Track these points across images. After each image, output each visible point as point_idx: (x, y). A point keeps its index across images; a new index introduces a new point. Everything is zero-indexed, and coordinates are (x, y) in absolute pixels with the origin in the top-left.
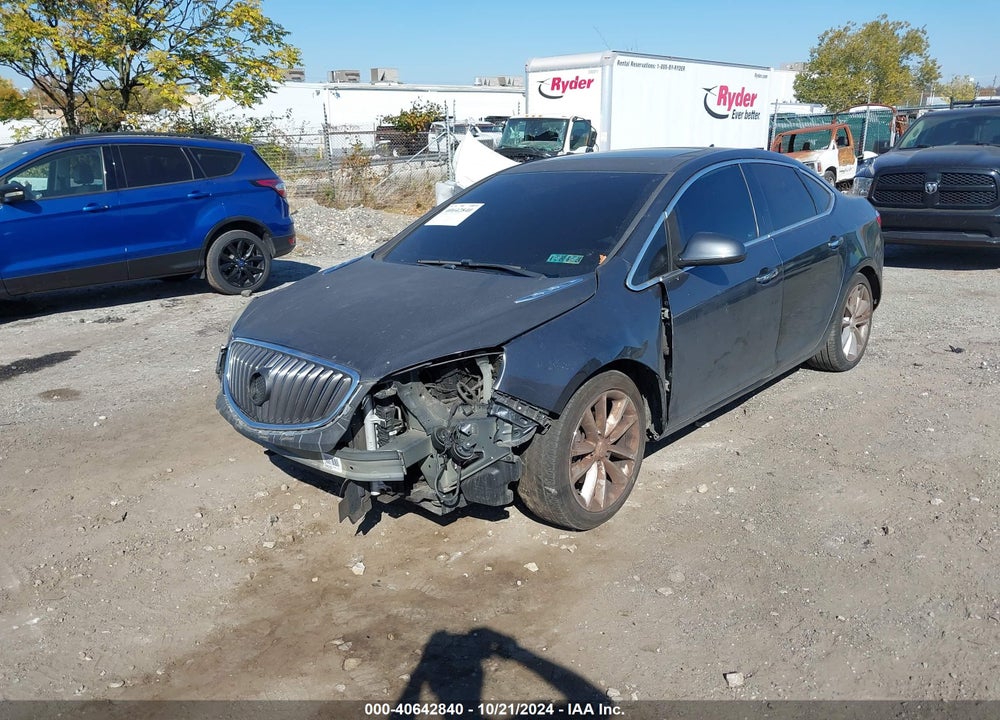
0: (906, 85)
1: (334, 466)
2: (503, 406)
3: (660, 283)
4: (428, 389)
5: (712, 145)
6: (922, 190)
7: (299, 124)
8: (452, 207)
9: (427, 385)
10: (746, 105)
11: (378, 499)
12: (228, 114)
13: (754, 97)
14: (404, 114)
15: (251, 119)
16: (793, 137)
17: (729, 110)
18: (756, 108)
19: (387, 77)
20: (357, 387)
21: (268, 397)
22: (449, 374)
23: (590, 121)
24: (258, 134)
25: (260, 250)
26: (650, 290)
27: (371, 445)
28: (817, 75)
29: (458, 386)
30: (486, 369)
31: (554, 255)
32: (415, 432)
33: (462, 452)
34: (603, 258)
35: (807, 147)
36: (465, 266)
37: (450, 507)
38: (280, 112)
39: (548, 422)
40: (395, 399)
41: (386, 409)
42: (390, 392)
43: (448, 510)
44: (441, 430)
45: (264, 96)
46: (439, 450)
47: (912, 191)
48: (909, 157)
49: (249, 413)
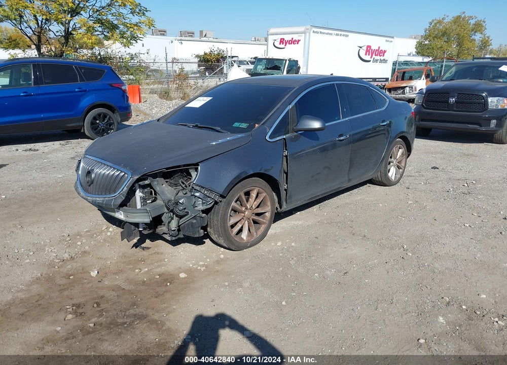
0: (473, 49)
1: (120, 215)
2: (198, 191)
3: (284, 138)
4: (167, 182)
5: (332, 74)
6: (447, 102)
7: (153, 57)
8: (199, 98)
9: (167, 180)
10: (380, 56)
11: (142, 232)
12: (117, 51)
13: (385, 52)
14: (205, 54)
15: (129, 53)
16: (404, 73)
17: (371, 58)
18: (386, 57)
19: (207, 36)
20: (129, 179)
21: (92, 183)
22: (177, 175)
23: (297, 61)
24: (132, 61)
25: (112, 119)
26: (278, 142)
27: (139, 206)
28: (428, 42)
29: (180, 181)
30: (194, 174)
31: (237, 123)
32: (159, 202)
33: (178, 211)
34: (257, 125)
35: (411, 78)
36: (196, 126)
37: (175, 237)
38: (144, 50)
39: (220, 199)
40: (150, 186)
41: (146, 190)
42: (147, 182)
43: (174, 238)
44: (169, 201)
45: (137, 42)
46: (168, 209)
47: (443, 102)
48: (443, 85)
49: (85, 190)
